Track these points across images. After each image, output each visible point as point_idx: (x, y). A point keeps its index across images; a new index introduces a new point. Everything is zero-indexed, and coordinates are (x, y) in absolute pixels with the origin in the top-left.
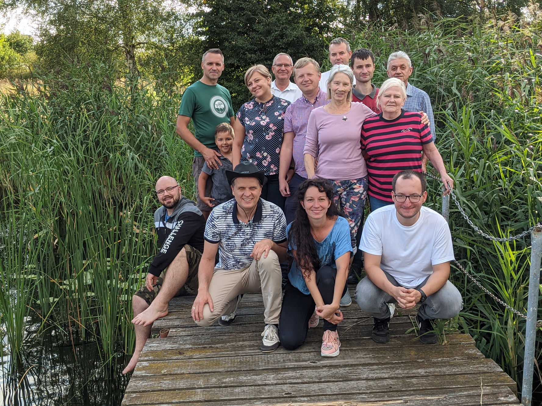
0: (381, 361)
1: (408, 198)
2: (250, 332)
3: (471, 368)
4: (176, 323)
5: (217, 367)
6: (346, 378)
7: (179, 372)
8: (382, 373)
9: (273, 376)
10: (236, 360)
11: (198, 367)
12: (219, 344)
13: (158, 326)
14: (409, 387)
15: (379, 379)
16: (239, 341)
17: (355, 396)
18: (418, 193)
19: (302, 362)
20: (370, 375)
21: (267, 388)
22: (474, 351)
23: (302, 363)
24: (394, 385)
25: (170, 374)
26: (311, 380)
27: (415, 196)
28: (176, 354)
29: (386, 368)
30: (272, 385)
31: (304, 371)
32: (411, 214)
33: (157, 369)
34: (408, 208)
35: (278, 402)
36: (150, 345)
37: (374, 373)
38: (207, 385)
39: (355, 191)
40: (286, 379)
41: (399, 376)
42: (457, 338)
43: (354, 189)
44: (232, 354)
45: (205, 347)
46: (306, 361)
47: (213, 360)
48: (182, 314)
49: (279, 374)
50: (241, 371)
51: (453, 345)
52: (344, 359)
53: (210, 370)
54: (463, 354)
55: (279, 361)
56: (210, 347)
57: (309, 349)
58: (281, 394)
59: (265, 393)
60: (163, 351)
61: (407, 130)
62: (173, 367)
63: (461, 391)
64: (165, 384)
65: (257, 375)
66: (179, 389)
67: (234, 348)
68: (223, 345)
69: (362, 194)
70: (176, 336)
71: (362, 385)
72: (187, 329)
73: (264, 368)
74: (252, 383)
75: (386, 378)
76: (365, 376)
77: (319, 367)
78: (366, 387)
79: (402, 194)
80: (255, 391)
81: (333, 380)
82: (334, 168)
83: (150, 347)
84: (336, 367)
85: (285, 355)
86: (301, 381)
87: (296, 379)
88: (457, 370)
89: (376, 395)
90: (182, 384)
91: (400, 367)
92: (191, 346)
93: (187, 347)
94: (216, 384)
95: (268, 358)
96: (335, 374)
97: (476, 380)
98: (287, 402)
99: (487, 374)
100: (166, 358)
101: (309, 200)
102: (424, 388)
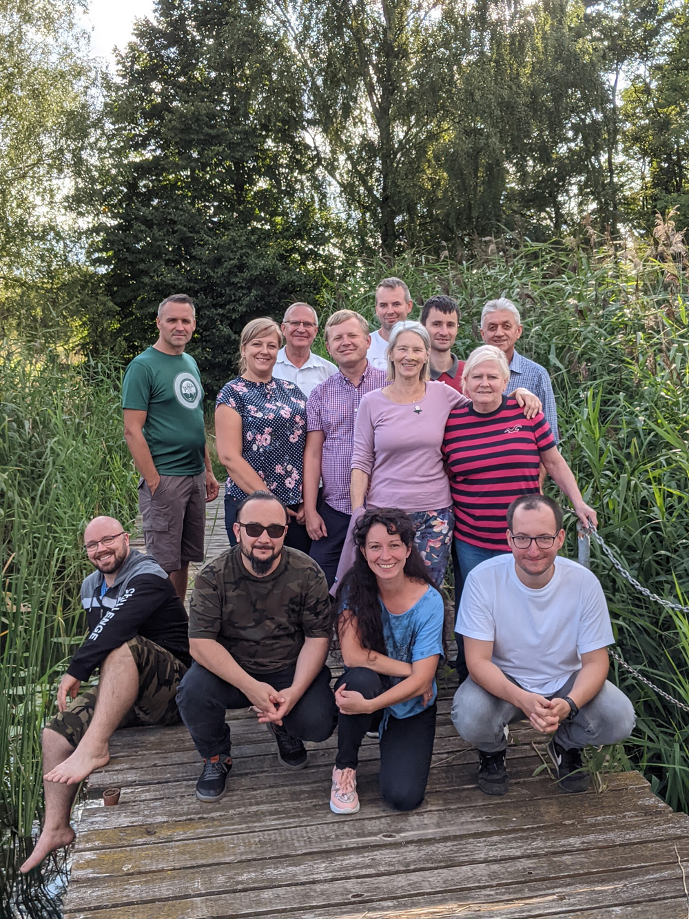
0: (503, 827)
1: (534, 541)
2: (266, 788)
3: (655, 831)
4: (131, 777)
5: (221, 854)
6: (450, 861)
7: (154, 868)
8: (511, 848)
9: (324, 865)
10: (252, 840)
11: (187, 856)
12: (216, 811)
13: (99, 785)
14: (561, 871)
15: (508, 859)
16: (251, 805)
17: (473, 893)
18: (550, 533)
19: (370, 836)
20: (491, 854)
21: (318, 887)
22: (653, 801)
23: (369, 839)
24: (534, 869)
25: (140, 873)
26: (391, 868)
27: (545, 538)
28: (142, 835)
29: (515, 839)
30: (326, 881)
31: (376, 853)
32: (540, 568)
33: (113, 863)
34: (534, 559)
35: (343, 913)
36: (90, 821)
37: (496, 850)
38: (212, 887)
39: (434, 530)
40: (347, 870)
41: (541, 852)
42: (620, 780)
43: (433, 527)
44: (242, 829)
45: (191, 819)
46: (375, 834)
47: (211, 842)
48: (138, 760)
49: (335, 860)
50: (265, 859)
51: (618, 791)
52: (440, 827)
53: (211, 861)
54: (636, 808)
55: (329, 837)
56: (200, 818)
57: (377, 813)
58: (345, 897)
59: (318, 897)
60: (117, 830)
61: (513, 430)
62: (141, 860)
63: (647, 873)
64: (133, 891)
65: (295, 865)
66: (160, 900)
67: (244, 818)
68: (222, 813)
69: (446, 535)
70: (134, 802)
71: (480, 873)
72: (152, 787)
73: (305, 851)
74: (290, 880)
75: (519, 857)
76: (482, 856)
77: (401, 843)
78: (489, 876)
79: (524, 534)
80: (298, 895)
81: (430, 865)
82: (401, 491)
83: (92, 823)
84: (429, 841)
85: (337, 825)
86: (374, 872)
87: (366, 868)
88: (632, 836)
89: (509, 888)
90: (164, 889)
91: (538, 835)
92: (165, 819)
93: (159, 820)
94: (227, 887)
95: (307, 832)
96: (431, 854)
97: (667, 852)
98: (358, 911)
99: (683, 840)
100: (126, 843)
101: (373, 547)
102: (586, 871)
